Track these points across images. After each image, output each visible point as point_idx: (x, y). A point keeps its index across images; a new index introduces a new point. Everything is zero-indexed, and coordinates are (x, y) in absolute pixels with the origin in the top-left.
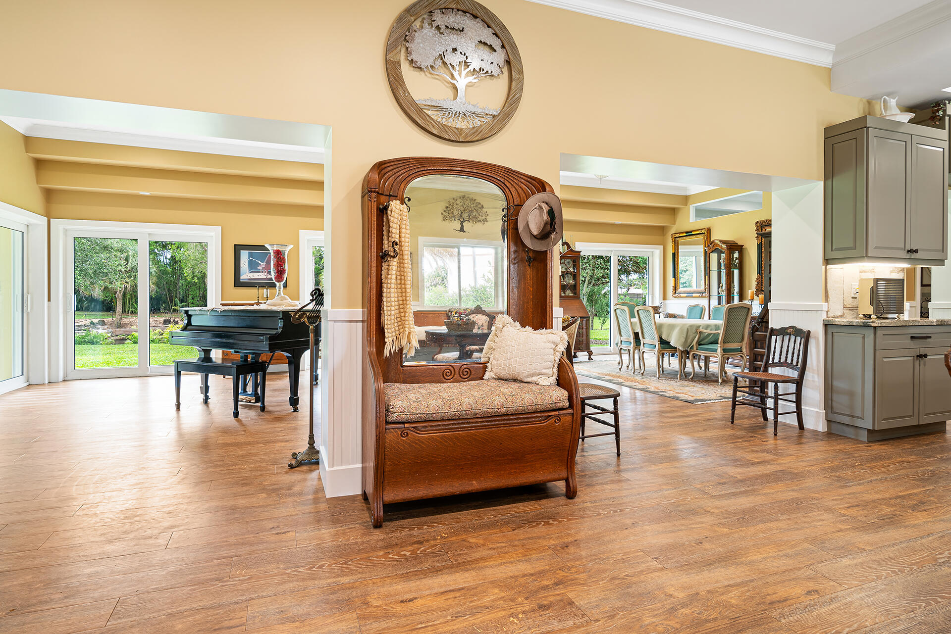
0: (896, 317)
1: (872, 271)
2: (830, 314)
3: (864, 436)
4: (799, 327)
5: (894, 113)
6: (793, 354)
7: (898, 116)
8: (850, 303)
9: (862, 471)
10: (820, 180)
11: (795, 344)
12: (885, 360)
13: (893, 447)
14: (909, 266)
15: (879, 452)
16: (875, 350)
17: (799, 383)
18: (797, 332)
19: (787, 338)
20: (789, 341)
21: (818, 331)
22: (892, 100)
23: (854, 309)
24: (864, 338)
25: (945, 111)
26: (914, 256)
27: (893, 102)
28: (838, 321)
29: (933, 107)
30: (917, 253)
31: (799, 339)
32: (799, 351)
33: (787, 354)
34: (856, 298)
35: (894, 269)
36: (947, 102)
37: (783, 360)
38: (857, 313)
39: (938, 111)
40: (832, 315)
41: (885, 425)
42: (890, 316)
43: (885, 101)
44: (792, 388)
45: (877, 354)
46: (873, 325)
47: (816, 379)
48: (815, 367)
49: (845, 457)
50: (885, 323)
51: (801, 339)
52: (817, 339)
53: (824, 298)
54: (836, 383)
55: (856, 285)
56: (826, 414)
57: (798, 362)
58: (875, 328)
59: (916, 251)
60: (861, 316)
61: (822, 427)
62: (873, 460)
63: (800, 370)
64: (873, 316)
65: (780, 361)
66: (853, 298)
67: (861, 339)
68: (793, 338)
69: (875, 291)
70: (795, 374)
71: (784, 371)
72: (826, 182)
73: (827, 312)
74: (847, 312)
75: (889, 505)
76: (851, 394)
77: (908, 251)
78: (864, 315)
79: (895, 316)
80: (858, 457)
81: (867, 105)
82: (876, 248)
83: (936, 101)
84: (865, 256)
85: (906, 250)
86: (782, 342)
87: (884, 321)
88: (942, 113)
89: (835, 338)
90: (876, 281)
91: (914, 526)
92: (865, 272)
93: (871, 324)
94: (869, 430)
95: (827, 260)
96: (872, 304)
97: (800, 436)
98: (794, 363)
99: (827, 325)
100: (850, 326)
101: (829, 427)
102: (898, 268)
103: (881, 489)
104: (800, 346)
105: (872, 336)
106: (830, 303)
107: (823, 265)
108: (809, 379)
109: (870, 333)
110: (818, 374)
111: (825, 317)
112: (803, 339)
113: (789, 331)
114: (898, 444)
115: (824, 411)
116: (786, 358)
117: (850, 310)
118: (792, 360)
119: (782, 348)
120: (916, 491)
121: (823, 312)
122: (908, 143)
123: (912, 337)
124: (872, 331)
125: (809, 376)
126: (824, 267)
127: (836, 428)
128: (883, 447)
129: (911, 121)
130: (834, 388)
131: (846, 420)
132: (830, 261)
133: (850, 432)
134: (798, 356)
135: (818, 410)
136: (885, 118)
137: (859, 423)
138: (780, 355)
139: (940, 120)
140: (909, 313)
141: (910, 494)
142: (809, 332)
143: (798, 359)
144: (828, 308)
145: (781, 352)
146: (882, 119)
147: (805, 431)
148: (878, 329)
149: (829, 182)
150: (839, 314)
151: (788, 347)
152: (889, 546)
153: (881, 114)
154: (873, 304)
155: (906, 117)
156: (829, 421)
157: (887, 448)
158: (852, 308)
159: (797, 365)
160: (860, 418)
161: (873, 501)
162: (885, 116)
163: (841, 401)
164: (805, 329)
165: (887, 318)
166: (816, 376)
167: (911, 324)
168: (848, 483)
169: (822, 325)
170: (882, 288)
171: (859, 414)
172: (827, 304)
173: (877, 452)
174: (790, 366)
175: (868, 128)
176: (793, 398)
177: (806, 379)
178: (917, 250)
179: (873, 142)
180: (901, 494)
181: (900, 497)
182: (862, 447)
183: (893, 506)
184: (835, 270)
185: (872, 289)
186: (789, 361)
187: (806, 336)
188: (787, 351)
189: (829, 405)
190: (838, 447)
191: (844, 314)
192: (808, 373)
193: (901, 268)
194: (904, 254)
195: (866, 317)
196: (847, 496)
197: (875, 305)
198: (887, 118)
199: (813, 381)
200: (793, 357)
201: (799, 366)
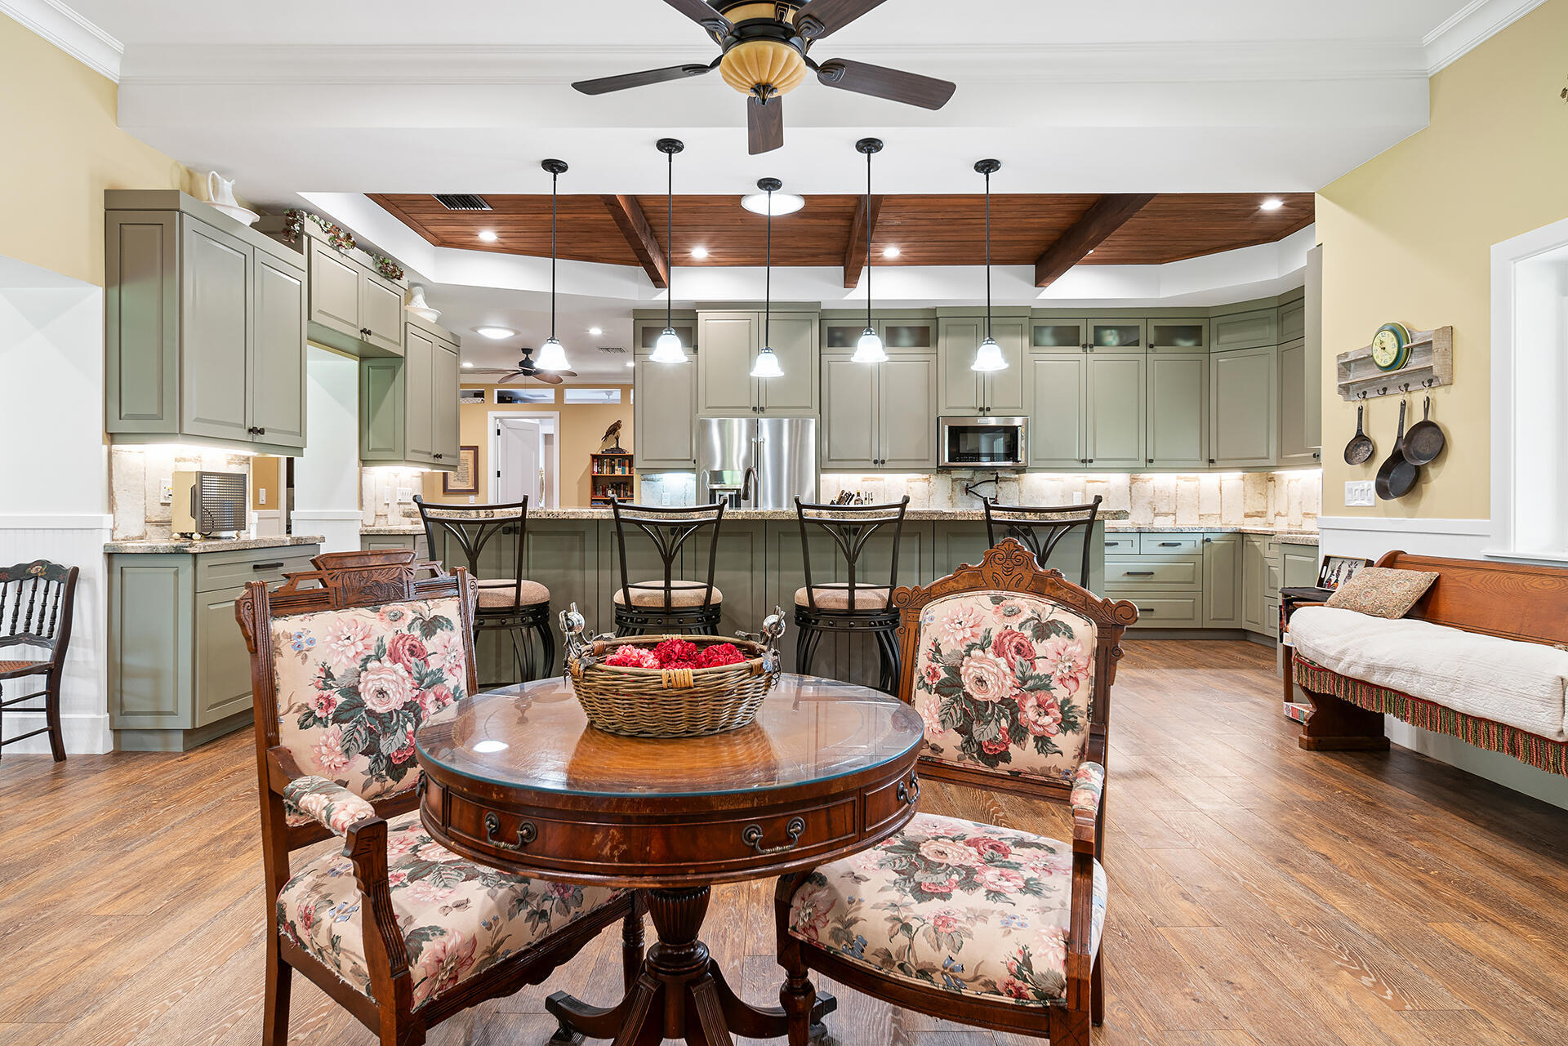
0: (235, 536)
1: (198, 460)
2: (119, 535)
3: (177, 743)
4: (55, 561)
5: (227, 203)
6: (42, 615)
7: (234, 211)
8: (157, 513)
9: (162, 811)
10: (101, 286)
11: (46, 595)
12: (212, 607)
13: (224, 749)
14: (256, 454)
15: (199, 765)
16: (196, 593)
17: (53, 672)
18: (51, 571)
19: (28, 585)
20: (34, 592)
21: (94, 569)
22: (226, 182)
23: (164, 523)
24: (176, 574)
25: (302, 226)
26: (259, 438)
27: (227, 186)
28: (132, 546)
29: (288, 215)
30: (263, 434)
31: (54, 584)
32: (55, 608)
33: (29, 617)
34: (168, 504)
35: (234, 458)
36: (305, 214)
37: (20, 630)
38: (170, 531)
39: (293, 223)
40: (123, 537)
41: (214, 716)
42: (224, 534)
43: (214, 178)
44: (40, 682)
45: (198, 600)
46: (191, 550)
47: (91, 658)
48: (89, 636)
49: (136, 793)
50: (211, 546)
51: (59, 585)
52: (92, 582)
53: (106, 504)
54: (128, 660)
55: (168, 482)
56: (112, 719)
57: (52, 630)
58: (195, 555)
59: (261, 431)
60: (176, 535)
61: (102, 744)
62: (186, 784)
63: (54, 646)
64: (196, 536)
65: (12, 633)
66: (162, 504)
67: (173, 575)
68: (42, 584)
69: (198, 493)
70: (44, 655)
71: (25, 650)
72: (109, 291)
73: (113, 531)
74: (151, 529)
75: (192, 863)
76: (155, 675)
77: (250, 430)
78: (182, 534)
79: (233, 533)
80: (161, 785)
81: (187, 177)
82: (197, 420)
83: (291, 207)
84: (177, 432)
85: (247, 429)
86: (19, 595)
87: (209, 543)
88: (298, 228)
89: (127, 578)
90: (202, 475)
91: (228, 886)
92: (185, 460)
93: (188, 549)
94: (186, 732)
95: (112, 434)
96: (193, 515)
97: (57, 774)
98: (45, 633)
99: (110, 556)
100: (154, 554)
101: (117, 742)
102: (240, 456)
103: (188, 834)
104: (57, 597)
105: (190, 569)
106: (119, 514)
107: (103, 444)
108: (76, 659)
109: (186, 564)
110: (95, 650)
111: (108, 541)
112: (62, 585)
113: (33, 571)
114: (233, 741)
115: (108, 715)
116: (28, 624)
117: (157, 526)
118: (40, 627)
119: (17, 606)
120: (244, 818)
121: (103, 531)
122: (249, 260)
123: (256, 567)
124: (189, 561)
125: (76, 654)
126: (105, 448)
127: (130, 742)
128: (209, 754)
129: (253, 225)
130: (126, 669)
131: (147, 722)
132: (117, 438)
133: (154, 743)
134: (54, 618)
135: (95, 716)
136: (213, 206)
137: (168, 723)
138: (15, 621)
139: (296, 237)
140: (258, 527)
141: (234, 828)
142: (76, 570)
143: (52, 624)
144: (114, 522)
145: (16, 615)
146: (210, 207)
147: (67, 762)
148: (199, 558)
149: (115, 292)
150: (137, 533)
151: (32, 602)
152: (177, 946)
153: (209, 200)
154: (195, 515)
155: (248, 217)
156: (116, 731)
157: (213, 754)
158: (161, 522)
159: (50, 636)
160: (171, 713)
161: (168, 866)
162: (214, 204)
163: (137, 691)
164: (68, 564)
165: (219, 538)
166: (90, 652)
167: (254, 546)
168: (128, 845)
169: (102, 554)
170: (212, 489)
171: (169, 707)
172: (112, 515)
173: (197, 766)
174: (37, 640)
175: (181, 213)
176: (41, 702)
177: (71, 662)
178: (263, 429)
179: (190, 240)
180: (218, 833)
181: (216, 839)
182: (172, 763)
183: (202, 860)
184: (131, 454)
185: (193, 489)
186: (33, 630)
187: (71, 578)
188: (30, 612)
189: (116, 702)
190: (127, 778)
191: (146, 534)
192: (74, 648)
193: (243, 457)
194: (243, 435)
195: (186, 537)
196: (121, 874)
197: (198, 517)
198: (217, 208)
199: (86, 662)
200: (41, 621)
201: (54, 638)
